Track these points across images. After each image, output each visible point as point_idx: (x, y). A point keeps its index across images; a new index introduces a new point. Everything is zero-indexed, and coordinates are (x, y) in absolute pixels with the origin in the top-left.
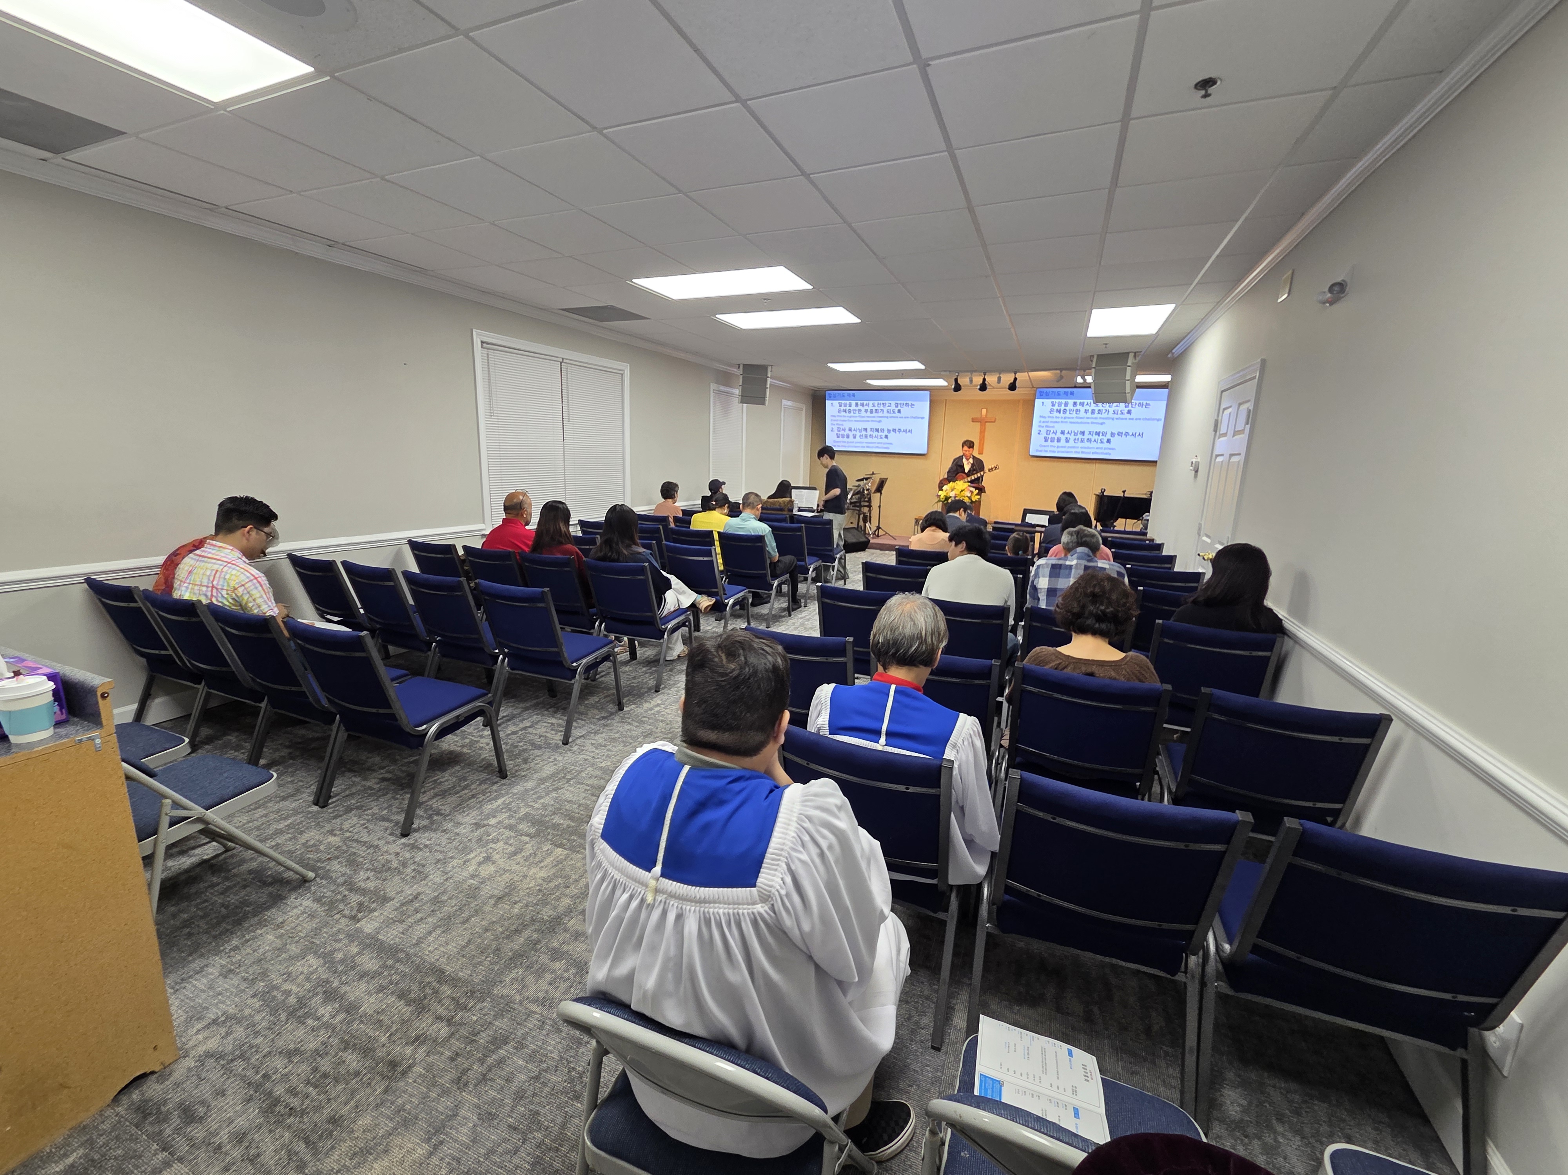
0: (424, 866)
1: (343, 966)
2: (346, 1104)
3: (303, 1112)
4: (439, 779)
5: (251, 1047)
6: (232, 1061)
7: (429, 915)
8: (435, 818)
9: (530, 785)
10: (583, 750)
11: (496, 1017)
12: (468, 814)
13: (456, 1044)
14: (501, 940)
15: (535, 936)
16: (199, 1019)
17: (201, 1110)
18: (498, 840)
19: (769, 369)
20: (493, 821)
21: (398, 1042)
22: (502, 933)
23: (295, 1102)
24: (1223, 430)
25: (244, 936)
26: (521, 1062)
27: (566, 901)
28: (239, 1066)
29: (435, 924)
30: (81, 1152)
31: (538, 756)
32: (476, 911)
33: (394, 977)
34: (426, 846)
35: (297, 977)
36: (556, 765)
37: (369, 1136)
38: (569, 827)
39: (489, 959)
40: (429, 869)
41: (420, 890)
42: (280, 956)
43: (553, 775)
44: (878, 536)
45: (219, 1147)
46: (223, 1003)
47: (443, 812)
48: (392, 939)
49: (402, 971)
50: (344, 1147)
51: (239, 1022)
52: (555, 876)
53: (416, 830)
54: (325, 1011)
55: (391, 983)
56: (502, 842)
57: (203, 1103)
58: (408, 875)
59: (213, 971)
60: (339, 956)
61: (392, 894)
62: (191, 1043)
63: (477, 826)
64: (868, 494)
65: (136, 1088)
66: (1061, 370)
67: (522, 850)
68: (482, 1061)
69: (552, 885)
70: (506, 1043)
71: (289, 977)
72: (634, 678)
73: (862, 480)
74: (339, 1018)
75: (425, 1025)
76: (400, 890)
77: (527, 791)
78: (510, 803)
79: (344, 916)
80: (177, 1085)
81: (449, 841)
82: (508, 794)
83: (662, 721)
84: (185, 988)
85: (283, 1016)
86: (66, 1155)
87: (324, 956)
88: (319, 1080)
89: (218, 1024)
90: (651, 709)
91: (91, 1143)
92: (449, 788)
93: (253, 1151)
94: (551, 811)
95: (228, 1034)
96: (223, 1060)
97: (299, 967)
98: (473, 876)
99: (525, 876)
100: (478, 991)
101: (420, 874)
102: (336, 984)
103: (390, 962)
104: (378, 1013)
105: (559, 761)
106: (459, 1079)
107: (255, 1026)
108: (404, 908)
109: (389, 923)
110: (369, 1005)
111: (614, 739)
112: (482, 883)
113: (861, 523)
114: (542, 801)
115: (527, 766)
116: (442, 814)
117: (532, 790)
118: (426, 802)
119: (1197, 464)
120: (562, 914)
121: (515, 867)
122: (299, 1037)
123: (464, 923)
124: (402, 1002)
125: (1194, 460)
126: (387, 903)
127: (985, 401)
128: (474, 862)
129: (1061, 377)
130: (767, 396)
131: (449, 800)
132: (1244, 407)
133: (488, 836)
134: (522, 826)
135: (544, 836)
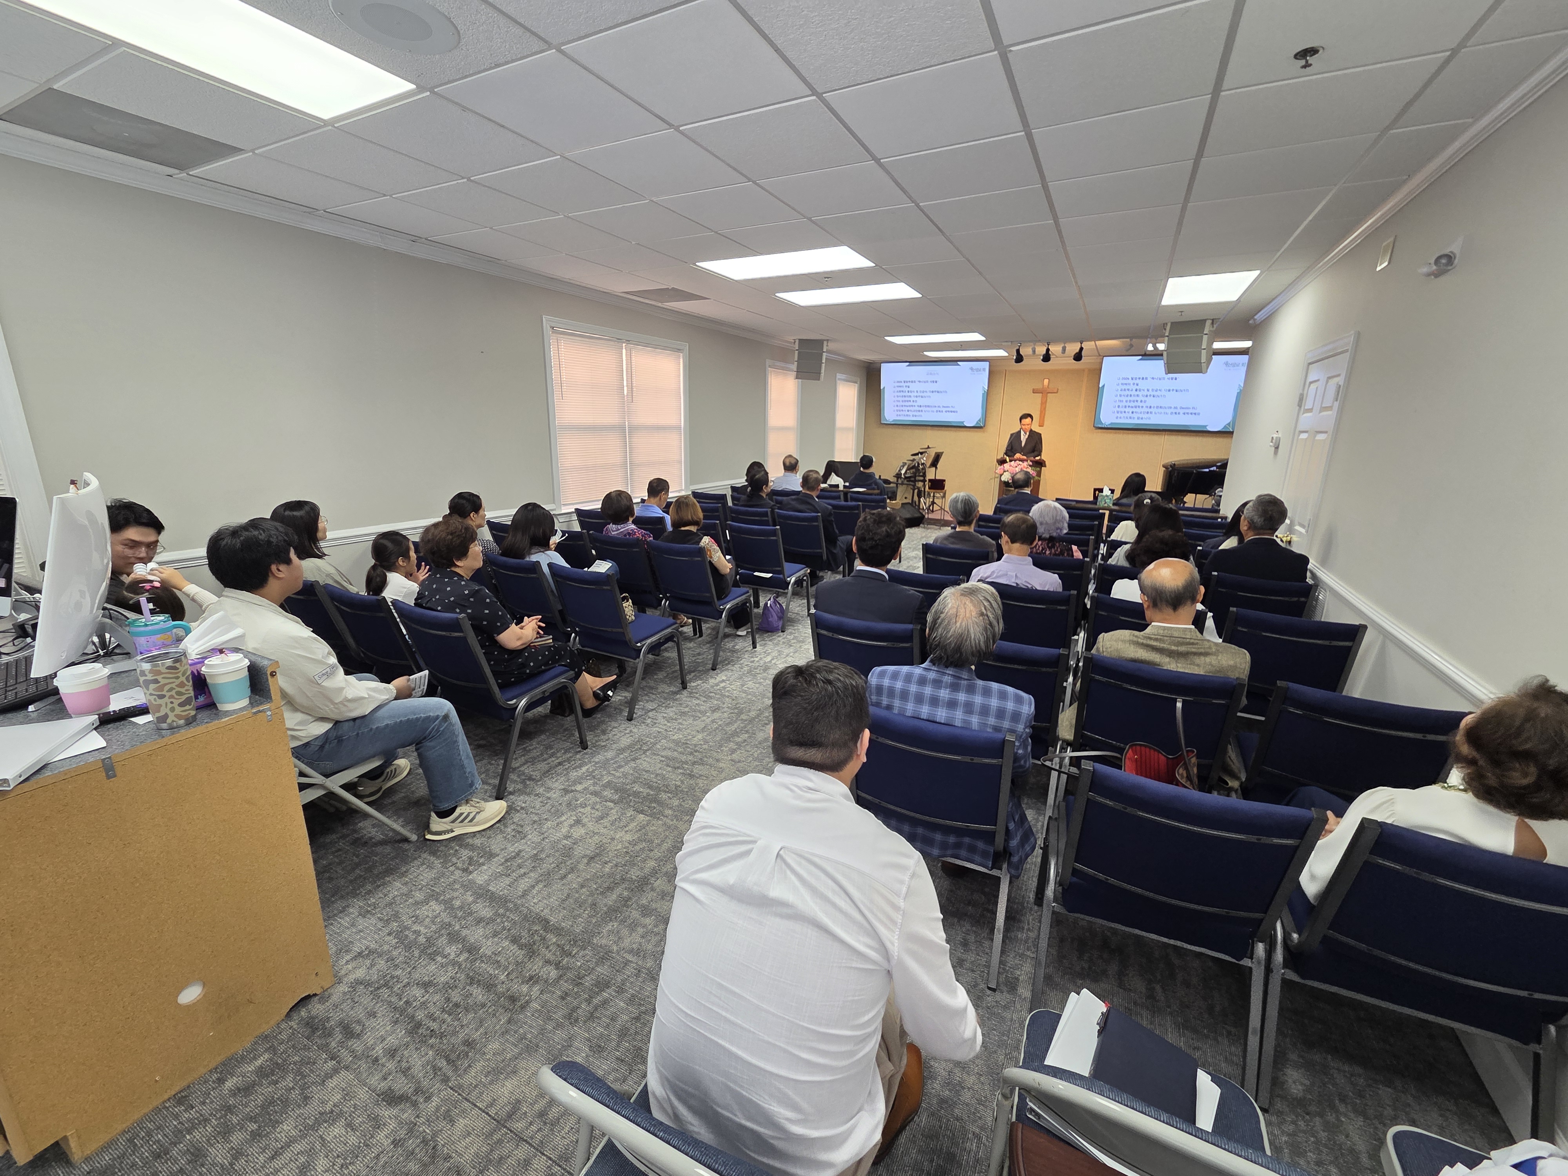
0: (522, 826)
1: (462, 912)
2: (477, 1030)
3: (442, 1036)
4: (527, 747)
5: (392, 977)
6: (378, 988)
7: (531, 871)
8: (528, 783)
9: (610, 754)
10: (656, 723)
11: (597, 964)
13: (566, 986)
14: (596, 896)
15: (626, 893)
16: (347, 951)
17: (358, 1028)
18: (586, 804)
19: (825, 343)
20: (579, 787)
21: (516, 981)
22: (596, 889)
23: (434, 1026)
24: (1308, 405)
25: (375, 882)
26: (622, 1004)
27: (651, 864)
28: (385, 992)
29: (537, 878)
30: (266, 1056)
31: (616, 728)
32: (572, 869)
33: (506, 924)
34: (522, 808)
35: (424, 920)
36: (632, 736)
37: (499, 1058)
38: (648, 794)
39: (587, 912)
40: (527, 829)
41: (521, 848)
42: (407, 901)
43: (629, 747)
44: (933, 511)
45: (376, 1060)
46: (365, 939)
47: (534, 777)
48: (501, 891)
49: (512, 919)
50: (479, 1066)
51: (380, 956)
52: (640, 840)
53: (511, 793)
54: (452, 950)
55: (504, 928)
56: (589, 808)
57: (359, 1022)
58: (508, 834)
59: (354, 911)
60: (457, 903)
61: (497, 851)
62: (343, 972)
63: (566, 791)
64: (922, 469)
65: (303, 1007)
66: (1131, 338)
67: (608, 815)
68: (589, 1001)
69: (637, 848)
70: (608, 987)
71: (417, 919)
72: (699, 654)
73: (917, 454)
74: (462, 958)
75: (535, 966)
76: (503, 847)
77: (607, 760)
78: (593, 771)
79: (458, 868)
80: (336, 1006)
81: (541, 804)
82: (590, 763)
83: (728, 697)
84: (332, 924)
85: (416, 953)
86: (255, 1058)
87: (445, 902)
88: (454, 1009)
89: (363, 957)
90: (717, 685)
91: (273, 1049)
92: (538, 756)
93: (404, 1065)
94: (631, 780)
95: (372, 965)
96: (371, 987)
97: (424, 911)
98: (567, 837)
99: (613, 839)
100: (580, 940)
101: (520, 834)
102: (457, 928)
103: (501, 911)
104: (496, 954)
105: (634, 732)
106: (570, 1015)
107: (393, 960)
108: (509, 864)
109: (497, 876)
110: (488, 947)
111: (683, 713)
112: (574, 844)
113: (916, 498)
114: (622, 770)
115: (606, 737)
116: (533, 780)
117: (612, 759)
118: (518, 767)
119: (1279, 439)
120: (649, 875)
121: (603, 831)
122: (432, 972)
123: (562, 879)
124: (515, 946)
125: (1275, 436)
126: (494, 858)
127: (1047, 371)
128: (566, 824)
129: (1131, 346)
130: (823, 371)
131: (539, 766)
132: (1333, 382)
133: (577, 801)
134: (606, 793)
135: (627, 802)
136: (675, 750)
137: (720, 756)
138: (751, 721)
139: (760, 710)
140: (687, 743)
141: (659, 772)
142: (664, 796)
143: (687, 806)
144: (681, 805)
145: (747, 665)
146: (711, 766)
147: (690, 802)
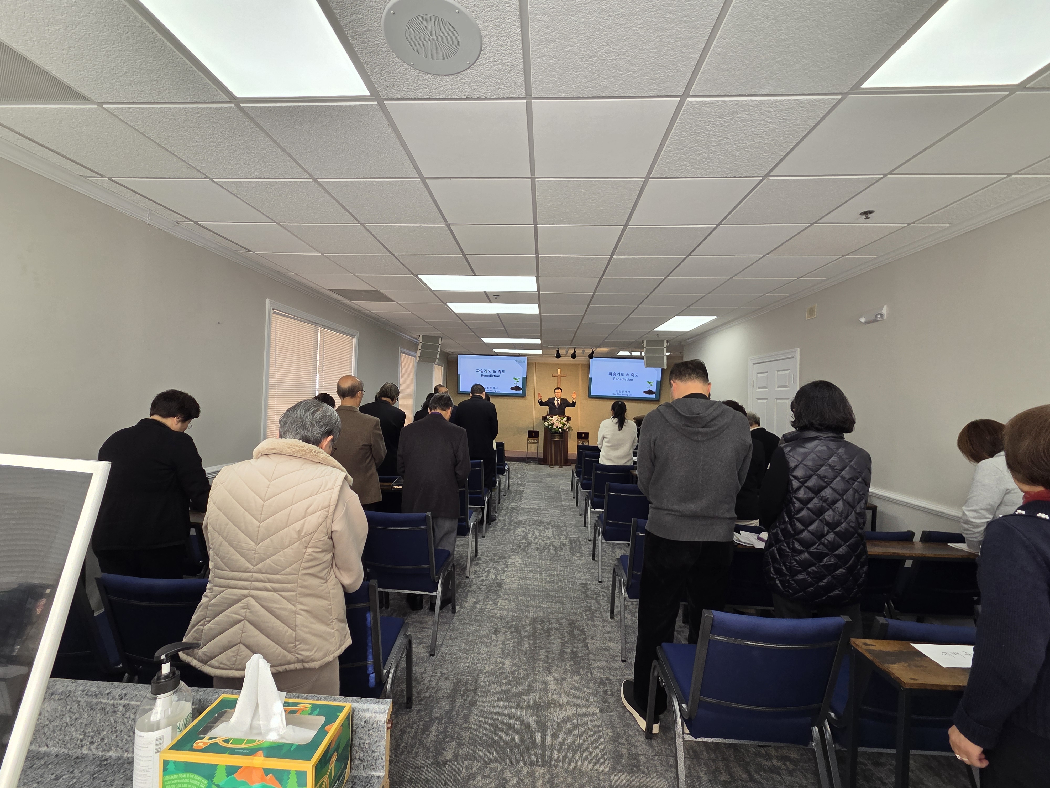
9: (445, 705)
10: (457, 658)
12: (417, 754)
20: (448, 755)
36: (447, 678)
56: (479, 778)
77: (447, 712)
78: (445, 730)
82: (433, 720)
83: (494, 617)
90: (474, 608)
111: (471, 641)
114: (471, 720)
117: (452, 709)
133: (460, 773)
134: (480, 753)
135: (510, 759)
136: (500, 683)
137: (544, 678)
138: (533, 635)
139: (530, 624)
140: (504, 673)
141: (507, 711)
142: (536, 737)
143: (566, 741)
144: (561, 743)
145: (481, 584)
146: (544, 690)
147: (565, 736)
